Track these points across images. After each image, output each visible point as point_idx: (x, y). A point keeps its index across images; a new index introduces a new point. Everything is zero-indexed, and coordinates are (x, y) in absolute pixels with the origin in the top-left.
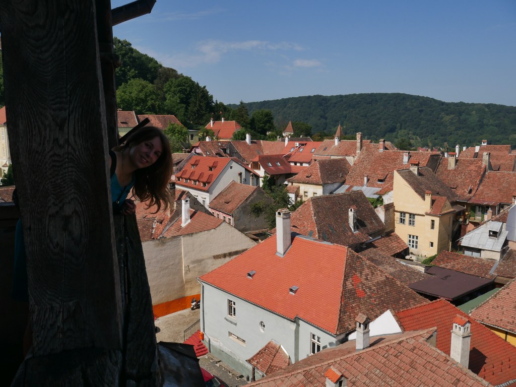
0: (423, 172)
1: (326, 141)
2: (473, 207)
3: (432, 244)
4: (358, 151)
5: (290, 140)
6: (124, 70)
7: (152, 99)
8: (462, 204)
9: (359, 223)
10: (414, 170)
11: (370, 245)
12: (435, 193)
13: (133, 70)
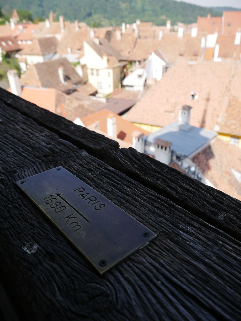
0: (102, 42)
1: (41, 24)
2: (131, 62)
3: (110, 86)
4: (63, 31)
5: (15, 24)
8: (125, 61)
9: (67, 78)
10: (97, 41)
11: (75, 90)
12: (109, 55)
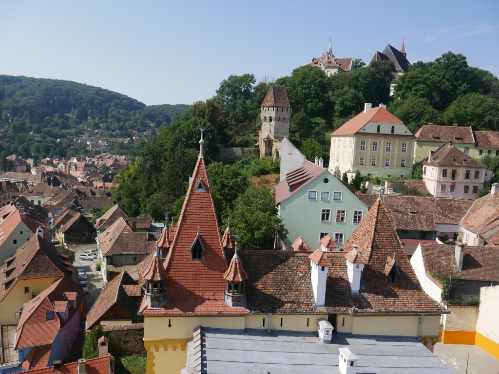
6: (455, 85)
7: (490, 115)
13: (465, 84)
